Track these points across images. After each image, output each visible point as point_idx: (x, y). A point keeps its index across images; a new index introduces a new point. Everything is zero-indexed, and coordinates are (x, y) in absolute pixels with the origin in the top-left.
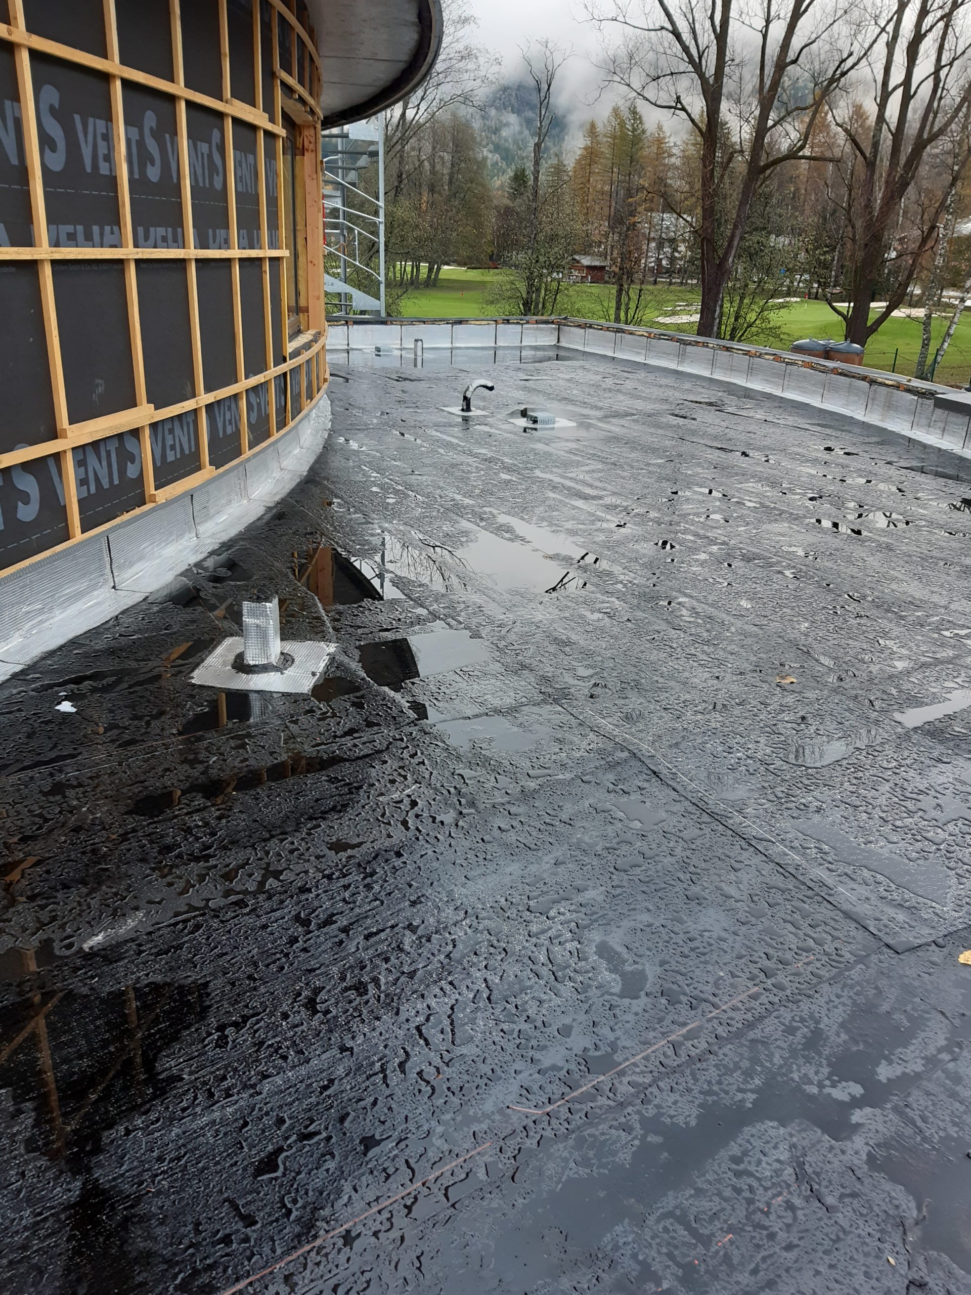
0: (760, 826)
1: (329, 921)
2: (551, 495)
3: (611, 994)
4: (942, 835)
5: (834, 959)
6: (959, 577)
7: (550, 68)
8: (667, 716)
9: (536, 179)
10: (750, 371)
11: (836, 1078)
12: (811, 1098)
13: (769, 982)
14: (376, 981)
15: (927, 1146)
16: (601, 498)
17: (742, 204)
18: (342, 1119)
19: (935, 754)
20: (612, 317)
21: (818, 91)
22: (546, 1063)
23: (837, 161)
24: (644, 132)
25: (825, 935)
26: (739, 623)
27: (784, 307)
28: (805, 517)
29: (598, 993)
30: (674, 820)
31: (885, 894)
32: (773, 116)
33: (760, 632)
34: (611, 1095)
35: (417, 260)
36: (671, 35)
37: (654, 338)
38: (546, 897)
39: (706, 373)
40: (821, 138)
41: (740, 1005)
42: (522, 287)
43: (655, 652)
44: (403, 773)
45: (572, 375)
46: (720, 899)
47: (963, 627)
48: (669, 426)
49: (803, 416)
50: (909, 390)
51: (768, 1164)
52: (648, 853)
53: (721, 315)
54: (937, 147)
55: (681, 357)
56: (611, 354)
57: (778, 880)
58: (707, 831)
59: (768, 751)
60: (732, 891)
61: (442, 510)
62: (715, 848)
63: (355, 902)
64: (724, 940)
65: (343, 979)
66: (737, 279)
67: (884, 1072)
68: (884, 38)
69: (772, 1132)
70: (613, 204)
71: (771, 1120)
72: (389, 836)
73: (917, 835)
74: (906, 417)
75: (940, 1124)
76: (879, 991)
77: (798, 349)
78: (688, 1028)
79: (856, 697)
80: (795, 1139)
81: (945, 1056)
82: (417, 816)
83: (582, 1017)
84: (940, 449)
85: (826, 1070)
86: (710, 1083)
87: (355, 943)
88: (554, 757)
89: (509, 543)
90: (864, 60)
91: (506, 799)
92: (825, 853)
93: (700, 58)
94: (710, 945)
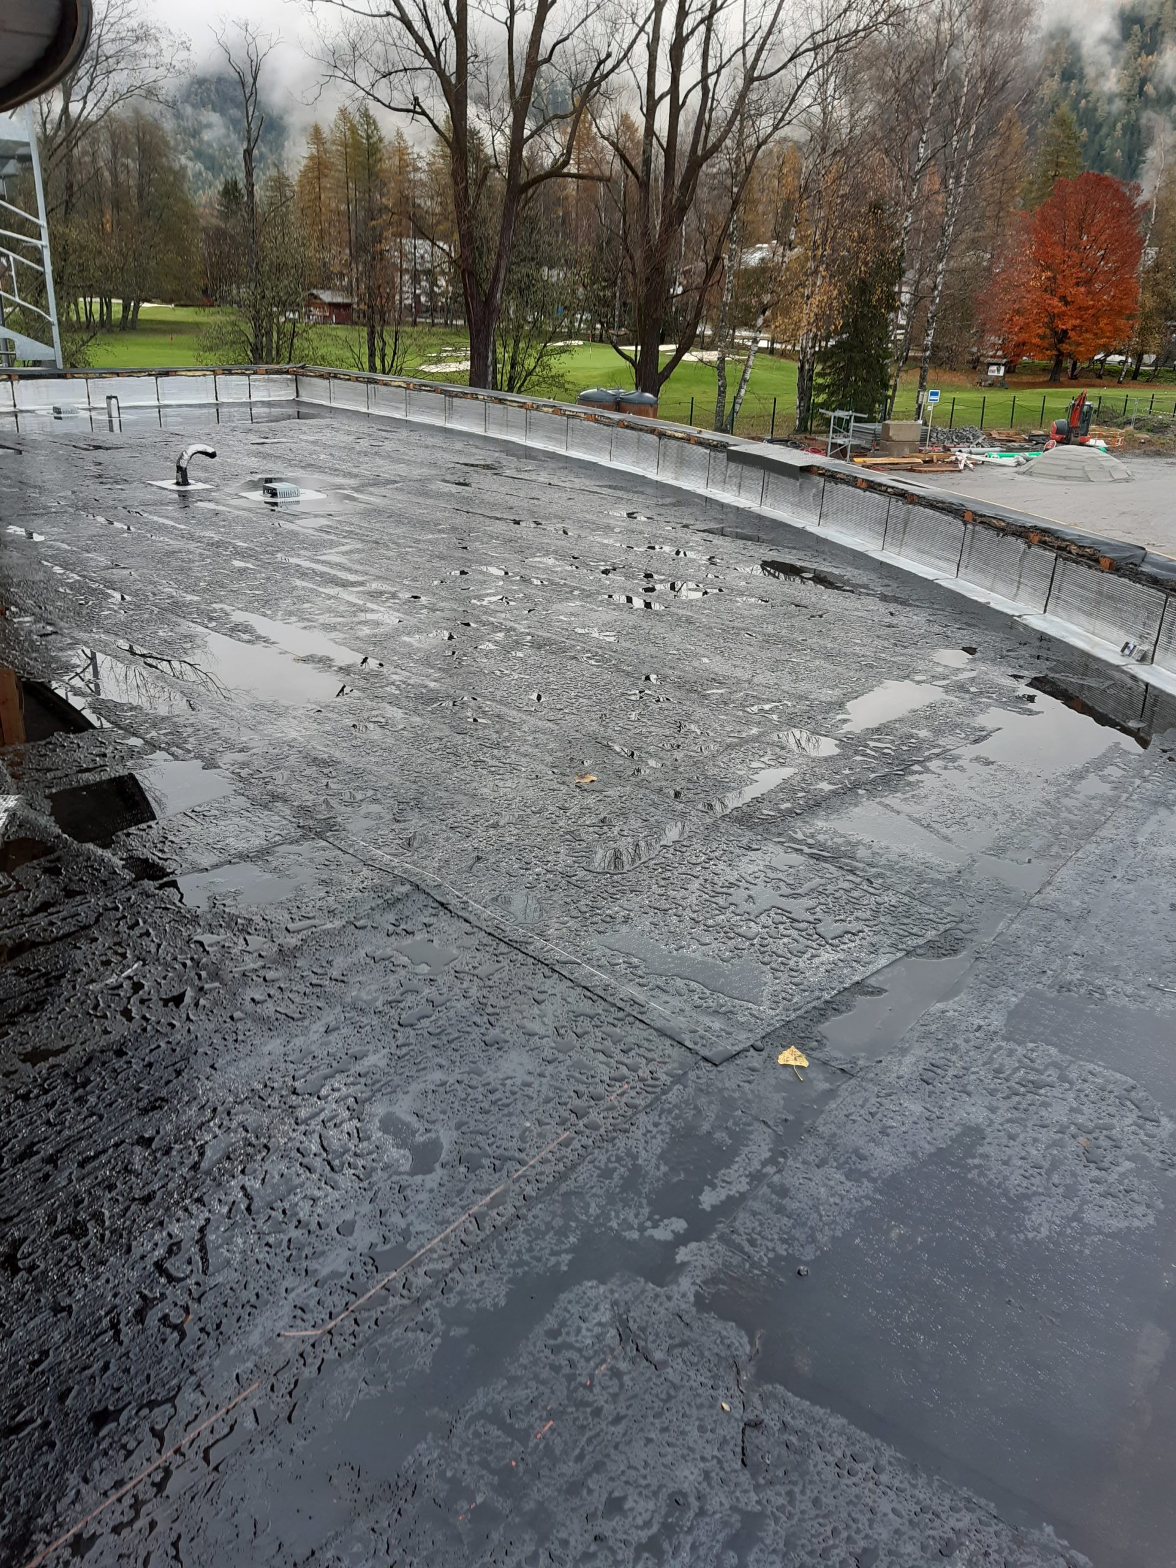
0: (564, 948)
1: (29, 1152)
2: (298, 582)
3: (400, 1174)
4: (755, 928)
5: (649, 1085)
6: (762, 647)
7: (254, 57)
8: (454, 836)
9: (251, 193)
10: (529, 427)
11: (657, 1217)
12: (632, 1244)
13: (581, 1123)
14: (98, 1217)
15: (756, 1272)
16: (361, 584)
17: (505, 229)
18: (62, 1397)
19: (745, 841)
20: (366, 366)
21: (577, 98)
22: (324, 1272)
23: (607, 180)
24: (381, 140)
25: (638, 1059)
26: (532, 721)
27: (565, 352)
28: (598, 593)
29: (385, 1175)
30: (467, 957)
31: (699, 1002)
32: (529, 126)
33: (556, 727)
34: (405, 1292)
35: (106, 298)
36: (399, 23)
37: (414, 389)
38: (316, 1074)
39: (479, 430)
40: (587, 154)
41: (550, 1156)
42: (248, 329)
43: (438, 763)
44: (120, 950)
45: (317, 437)
46: (523, 1039)
47: (768, 701)
48: (439, 495)
49: (590, 477)
50: (701, 443)
51: (588, 1330)
52: (438, 999)
53: (495, 361)
54: (713, 166)
55: (448, 411)
56: (365, 410)
57: (586, 1006)
58: (505, 963)
59: (570, 861)
60: (536, 1027)
61: (156, 610)
62: (515, 981)
63: (63, 1123)
64: (529, 1085)
65: (52, 1221)
66: (510, 319)
67: (709, 1199)
68: (643, 39)
69: (591, 1293)
70: (353, 227)
71: (589, 1280)
72: (106, 1032)
73: (729, 932)
74: (700, 474)
75: (770, 1245)
76: (698, 1110)
77: (586, 401)
78: (492, 1194)
79: (661, 789)
80: (616, 1295)
81: (770, 1169)
82: (142, 1001)
83: (366, 1208)
84: (737, 508)
85: (646, 1211)
86: (519, 1252)
87: (67, 1173)
88: (319, 903)
89: (249, 646)
90: (625, 62)
91: (261, 963)
92: (636, 967)
93: (437, 50)
94: (513, 1093)
